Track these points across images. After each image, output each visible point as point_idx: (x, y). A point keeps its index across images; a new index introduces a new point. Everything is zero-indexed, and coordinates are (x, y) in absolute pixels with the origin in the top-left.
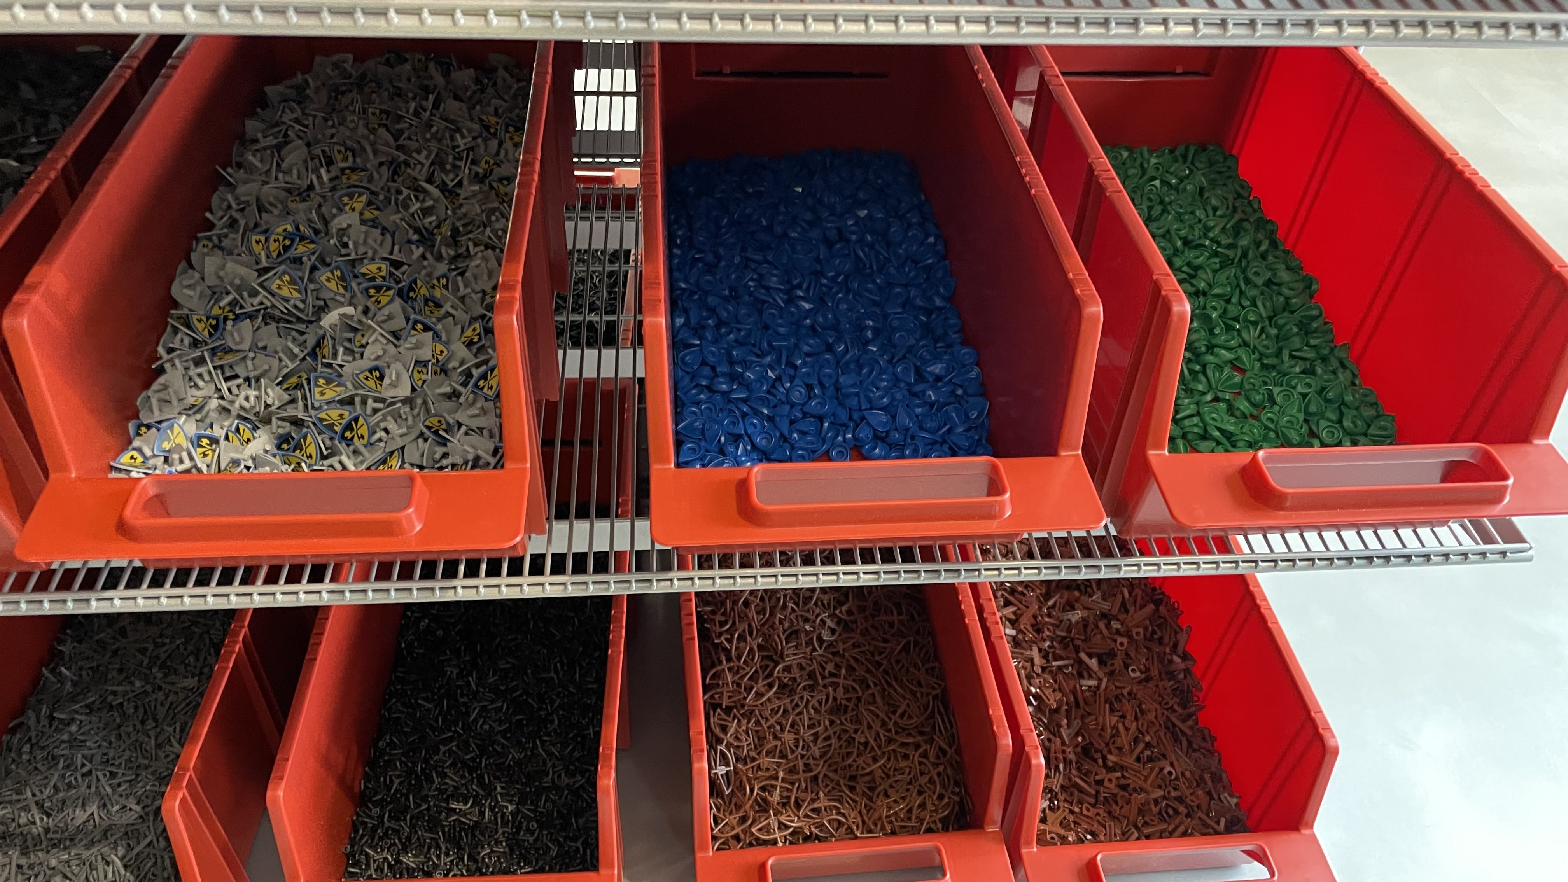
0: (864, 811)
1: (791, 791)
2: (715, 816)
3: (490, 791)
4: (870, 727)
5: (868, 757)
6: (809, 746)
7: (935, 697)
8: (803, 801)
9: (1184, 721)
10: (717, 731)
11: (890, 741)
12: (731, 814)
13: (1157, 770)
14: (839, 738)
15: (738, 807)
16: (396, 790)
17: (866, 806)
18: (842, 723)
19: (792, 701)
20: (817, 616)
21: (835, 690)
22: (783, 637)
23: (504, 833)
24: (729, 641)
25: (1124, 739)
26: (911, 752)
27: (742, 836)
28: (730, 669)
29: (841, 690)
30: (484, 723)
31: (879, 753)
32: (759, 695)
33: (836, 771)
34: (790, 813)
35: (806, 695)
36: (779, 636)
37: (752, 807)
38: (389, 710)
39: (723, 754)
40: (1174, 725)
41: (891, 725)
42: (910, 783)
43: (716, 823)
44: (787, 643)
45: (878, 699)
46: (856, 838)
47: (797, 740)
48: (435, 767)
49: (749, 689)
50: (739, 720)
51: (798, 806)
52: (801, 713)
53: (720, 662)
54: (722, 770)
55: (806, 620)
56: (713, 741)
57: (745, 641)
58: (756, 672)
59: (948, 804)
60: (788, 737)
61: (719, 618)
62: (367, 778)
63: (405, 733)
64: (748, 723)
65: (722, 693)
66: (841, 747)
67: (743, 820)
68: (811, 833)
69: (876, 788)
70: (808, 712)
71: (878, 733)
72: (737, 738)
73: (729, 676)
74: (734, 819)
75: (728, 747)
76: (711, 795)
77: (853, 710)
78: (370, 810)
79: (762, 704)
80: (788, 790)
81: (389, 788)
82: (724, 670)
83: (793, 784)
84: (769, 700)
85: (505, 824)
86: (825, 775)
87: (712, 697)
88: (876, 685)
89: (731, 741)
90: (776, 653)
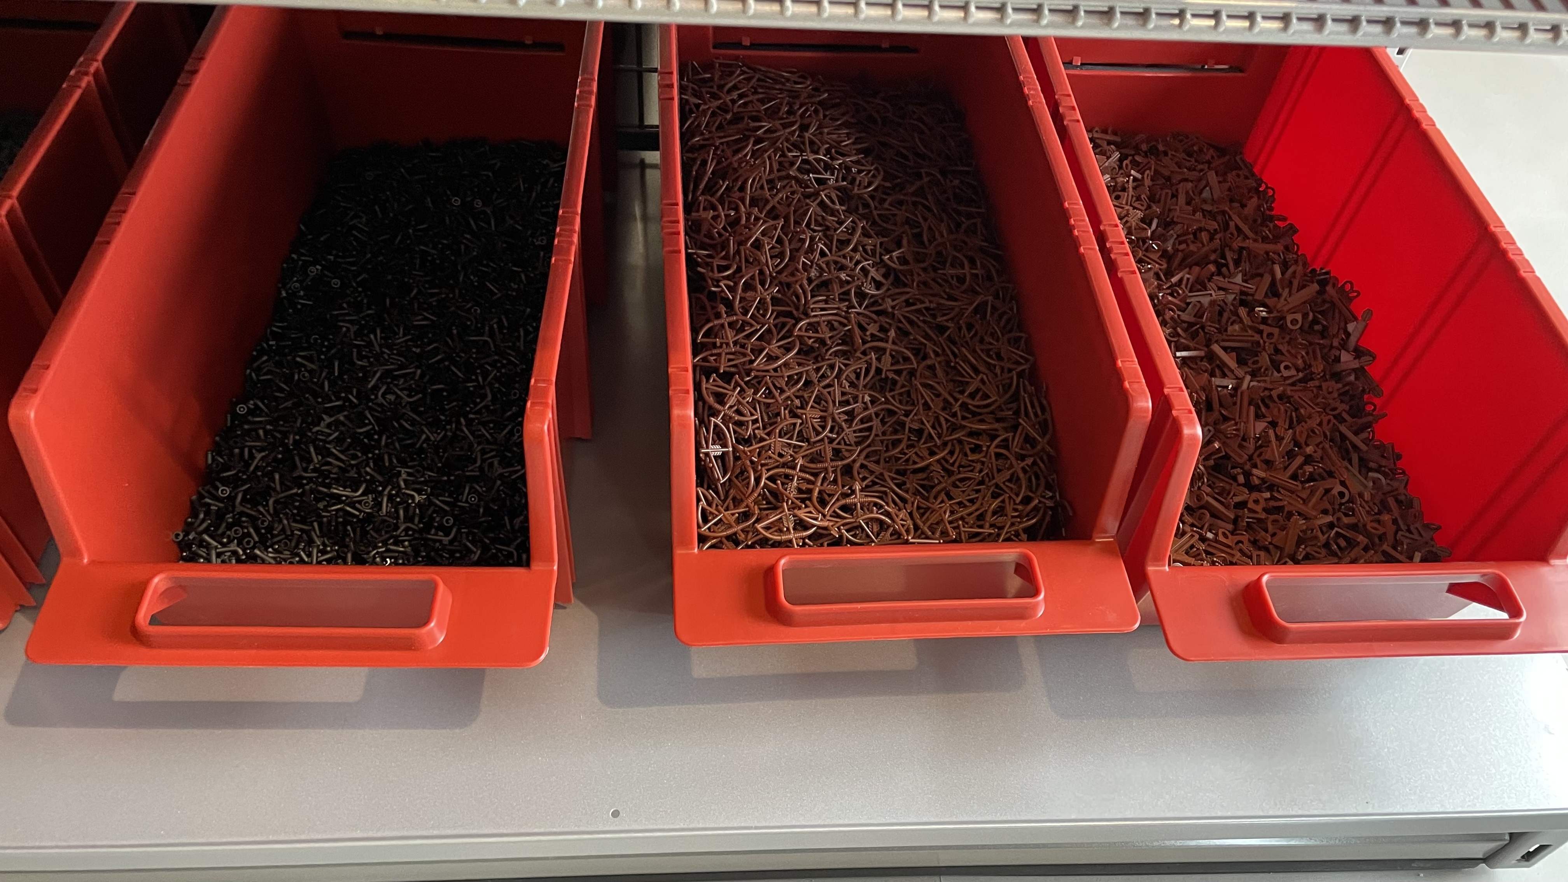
0: (916, 515)
1: (813, 483)
2: (703, 510)
3: (391, 477)
4: (927, 407)
5: (922, 447)
6: (841, 427)
7: (1020, 375)
8: (831, 496)
9: (1356, 434)
10: (711, 400)
11: (954, 428)
12: (727, 509)
13: (1321, 491)
14: (883, 422)
15: (737, 502)
16: (257, 468)
17: (919, 508)
18: (887, 402)
19: (818, 370)
20: (858, 263)
21: (879, 359)
22: (808, 289)
23: (407, 529)
24: (732, 289)
25: (1275, 452)
26: (983, 442)
27: (742, 537)
28: (731, 325)
29: (887, 359)
30: (388, 391)
31: (938, 442)
32: (771, 358)
33: (877, 462)
34: (811, 509)
35: (838, 363)
36: (801, 286)
37: (756, 502)
38: (258, 370)
39: (717, 430)
40: (1343, 437)
41: (956, 408)
42: (981, 483)
43: (706, 520)
44: (812, 297)
45: (940, 372)
46: (907, 542)
47: (823, 419)
48: (314, 441)
49: (757, 352)
50: (742, 390)
51: (823, 503)
52: (829, 386)
53: (718, 316)
54: (716, 450)
55: (842, 268)
56: (704, 412)
57: (754, 289)
58: (769, 331)
59: (1036, 509)
60: (812, 414)
61: (716, 262)
62: (217, 450)
63: (276, 399)
64: (755, 393)
65: (719, 355)
66: (884, 433)
67: (746, 516)
68: (841, 536)
69: (932, 487)
70: (840, 385)
71: (937, 418)
72: (738, 412)
73: (730, 333)
74: (730, 515)
75: (726, 420)
76: (699, 484)
77: (903, 386)
78: (217, 489)
79: (775, 370)
80: (809, 482)
81: (247, 465)
82: (722, 326)
83: (816, 475)
84: (785, 364)
85: (409, 519)
86: (863, 466)
87: (704, 359)
88: (937, 354)
89: (731, 413)
90: (797, 309)
